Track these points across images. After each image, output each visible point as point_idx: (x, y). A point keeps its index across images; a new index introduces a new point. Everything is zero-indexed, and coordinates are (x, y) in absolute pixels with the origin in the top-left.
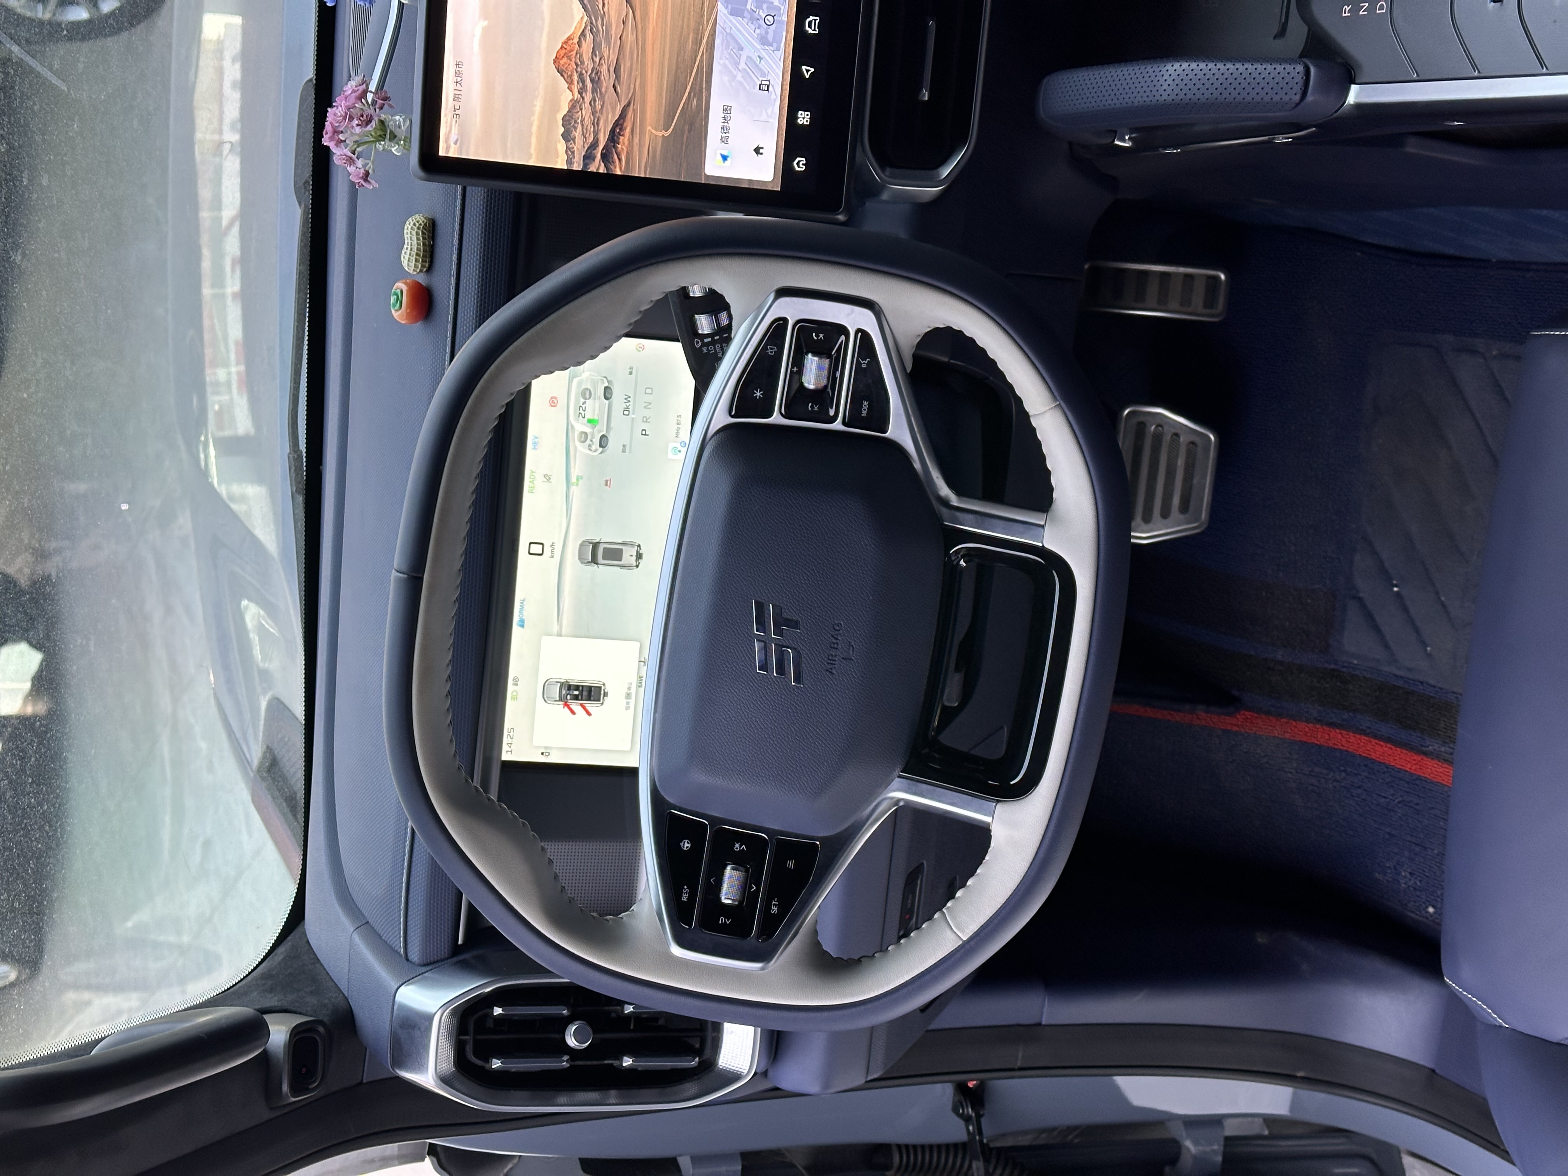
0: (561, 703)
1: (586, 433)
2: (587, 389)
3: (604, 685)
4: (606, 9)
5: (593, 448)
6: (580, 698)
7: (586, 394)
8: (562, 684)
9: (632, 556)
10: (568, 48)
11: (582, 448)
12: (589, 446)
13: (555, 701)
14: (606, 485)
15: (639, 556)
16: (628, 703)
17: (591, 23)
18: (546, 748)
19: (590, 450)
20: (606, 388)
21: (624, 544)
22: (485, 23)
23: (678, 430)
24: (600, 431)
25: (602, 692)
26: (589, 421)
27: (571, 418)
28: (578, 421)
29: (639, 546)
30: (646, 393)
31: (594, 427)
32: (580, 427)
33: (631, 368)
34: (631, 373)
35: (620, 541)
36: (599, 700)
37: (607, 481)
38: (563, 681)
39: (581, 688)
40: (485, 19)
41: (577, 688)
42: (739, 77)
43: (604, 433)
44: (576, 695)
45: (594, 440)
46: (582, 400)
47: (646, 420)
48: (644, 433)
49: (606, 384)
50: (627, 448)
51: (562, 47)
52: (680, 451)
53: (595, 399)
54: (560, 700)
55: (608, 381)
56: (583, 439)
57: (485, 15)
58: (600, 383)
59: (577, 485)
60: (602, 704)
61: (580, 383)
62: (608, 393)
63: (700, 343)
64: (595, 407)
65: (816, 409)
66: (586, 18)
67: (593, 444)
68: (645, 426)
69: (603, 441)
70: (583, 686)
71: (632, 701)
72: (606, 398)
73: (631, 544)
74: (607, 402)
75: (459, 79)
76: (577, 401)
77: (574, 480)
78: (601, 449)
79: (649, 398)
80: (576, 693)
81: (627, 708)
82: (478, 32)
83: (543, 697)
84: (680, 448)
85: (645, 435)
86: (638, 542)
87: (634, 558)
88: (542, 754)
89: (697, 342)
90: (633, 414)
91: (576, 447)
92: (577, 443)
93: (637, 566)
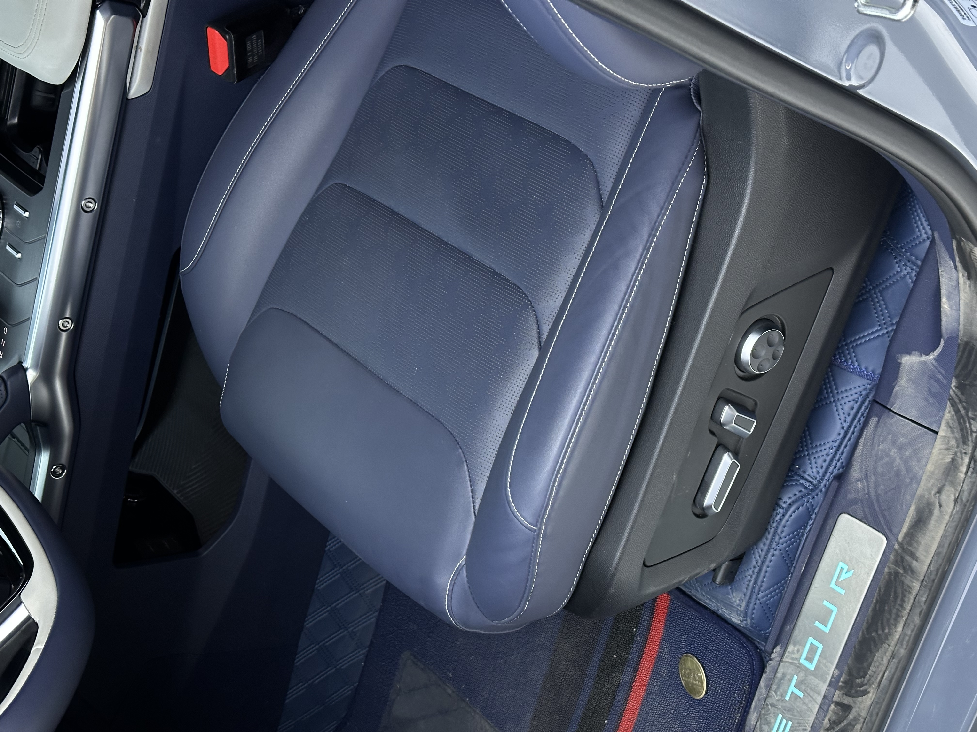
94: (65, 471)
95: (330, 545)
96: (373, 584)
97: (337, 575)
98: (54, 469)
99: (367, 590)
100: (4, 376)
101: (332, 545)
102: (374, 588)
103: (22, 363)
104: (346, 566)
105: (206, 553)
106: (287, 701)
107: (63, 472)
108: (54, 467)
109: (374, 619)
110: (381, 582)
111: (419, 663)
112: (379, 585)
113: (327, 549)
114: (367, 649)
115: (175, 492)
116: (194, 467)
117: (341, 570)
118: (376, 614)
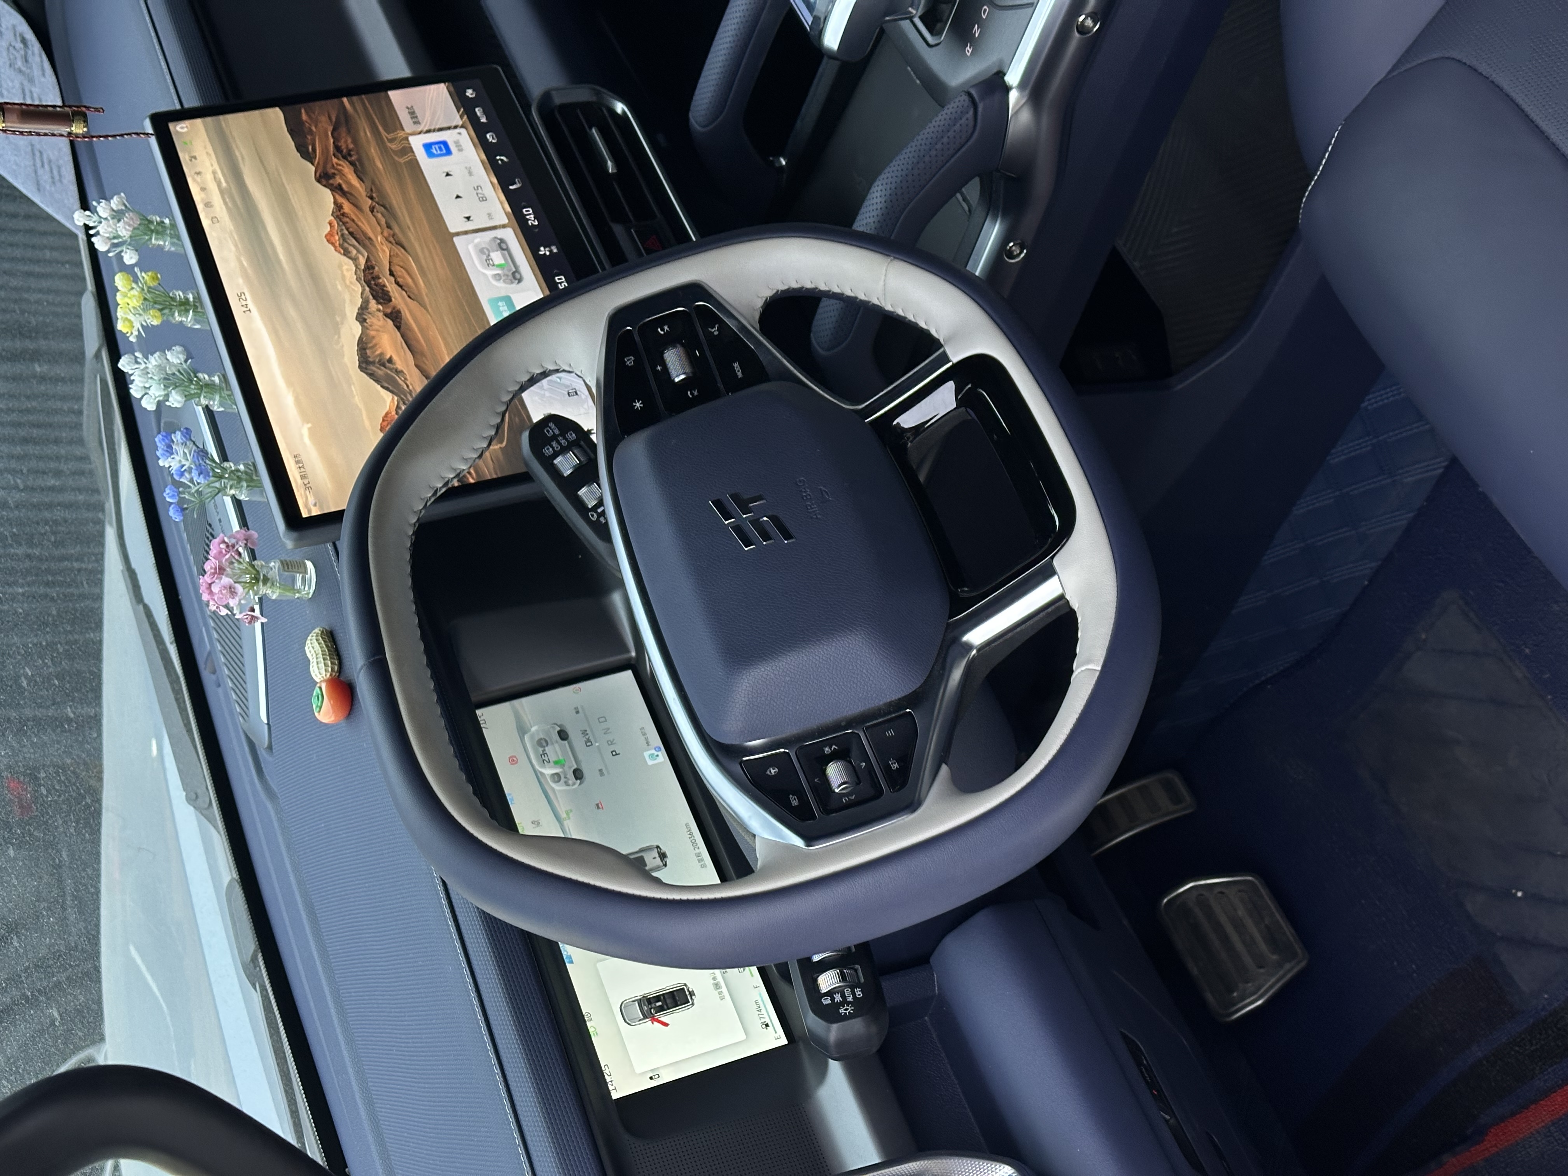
0: (647, 1020)
1: (557, 774)
2: (541, 739)
3: (685, 985)
4: (411, 387)
5: (570, 782)
6: (665, 1007)
7: (542, 743)
8: (640, 1002)
9: (654, 858)
10: (389, 419)
11: (558, 787)
12: (566, 782)
13: (640, 1020)
14: (598, 808)
15: (663, 856)
16: (720, 993)
17: (402, 399)
18: (652, 1071)
19: (568, 785)
20: (559, 732)
21: (641, 850)
22: (310, 425)
23: (647, 739)
24: (570, 767)
25: (687, 993)
26: (556, 763)
27: (537, 767)
28: (544, 767)
29: (658, 847)
30: (600, 722)
31: (563, 766)
32: (548, 771)
33: (576, 708)
34: (578, 712)
35: (637, 849)
36: (688, 1002)
37: (597, 805)
38: (639, 998)
39: (662, 997)
40: (308, 423)
41: (657, 998)
42: (547, 394)
43: (575, 767)
44: (659, 1006)
45: (568, 776)
46: (541, 750)
47: (611, 743)
48: (615, 754)
49: (558, 729)
50: (604, 771)
51: (383, 420)
52: (657, 756)
53: (552, 744)
54: (645, 1017)
55: (559, 726)
56: (556, 779)
57: (306, 420)
58: (551, 730)
59: (569, 818)
60: (693, 1004)
61: (532, 737)
62: (563, 735)
63: (595, 516)
64: (556, 749)
65: (696, 393)
66: (396, 398)
67: (569, 779)
68: (612, 748)
69: (578, 774)
70: (663, 995)
71: (724, 989)
72: (563, 739)
73: (648, 849)
74: (566, 742)
75: (301, 465)
76: (536, 751)
77: (564, 815)
78: (579, 781)
79: (604, 726)
80: (660, 1004)
81: (722, 998)
82: (305, 431)
83: (625, 1021)
84: (656, 753)
85: (616, 754)
86: (655, 844)
87: (658, 859)
88: (651, 1078)
89: (593, 516)
90: (596, 742)
91: (553, 789)
92: (553, 785)
93: (665, 865)
94: (1025, 251)
95: (1369, 400)
96: (1419, 471)
97: (1367, 446)
98: (1011, 247)
99: (1406, 478)
100: (973, 92)
101: (1373, 401)
102: (1420, 476)
103: (1005, 75)
104: (1385, 436)
105: (1180, 387)
106: (1234, 612)
107: (1021, 252)
108: (1011, 244)
109: (1405, 522)
110: (1435, 469)
111: (1472, 615)
112: (1429, 474)
113: (1363, 405)
114: (1380, 562)
115: (1137, 264)
116: (1175, 230)
117: (1375, 441)
118: (1411, 515)
